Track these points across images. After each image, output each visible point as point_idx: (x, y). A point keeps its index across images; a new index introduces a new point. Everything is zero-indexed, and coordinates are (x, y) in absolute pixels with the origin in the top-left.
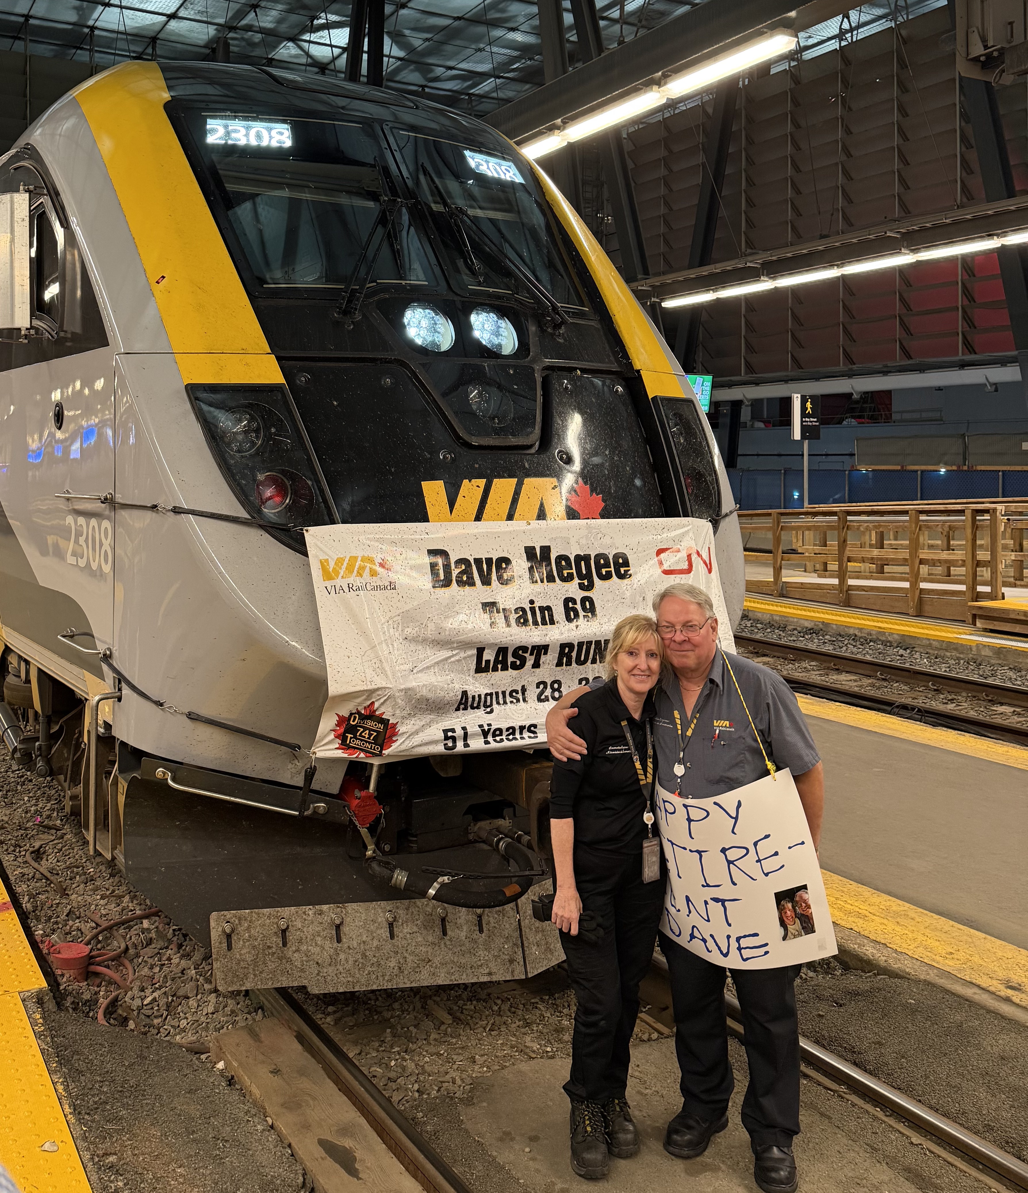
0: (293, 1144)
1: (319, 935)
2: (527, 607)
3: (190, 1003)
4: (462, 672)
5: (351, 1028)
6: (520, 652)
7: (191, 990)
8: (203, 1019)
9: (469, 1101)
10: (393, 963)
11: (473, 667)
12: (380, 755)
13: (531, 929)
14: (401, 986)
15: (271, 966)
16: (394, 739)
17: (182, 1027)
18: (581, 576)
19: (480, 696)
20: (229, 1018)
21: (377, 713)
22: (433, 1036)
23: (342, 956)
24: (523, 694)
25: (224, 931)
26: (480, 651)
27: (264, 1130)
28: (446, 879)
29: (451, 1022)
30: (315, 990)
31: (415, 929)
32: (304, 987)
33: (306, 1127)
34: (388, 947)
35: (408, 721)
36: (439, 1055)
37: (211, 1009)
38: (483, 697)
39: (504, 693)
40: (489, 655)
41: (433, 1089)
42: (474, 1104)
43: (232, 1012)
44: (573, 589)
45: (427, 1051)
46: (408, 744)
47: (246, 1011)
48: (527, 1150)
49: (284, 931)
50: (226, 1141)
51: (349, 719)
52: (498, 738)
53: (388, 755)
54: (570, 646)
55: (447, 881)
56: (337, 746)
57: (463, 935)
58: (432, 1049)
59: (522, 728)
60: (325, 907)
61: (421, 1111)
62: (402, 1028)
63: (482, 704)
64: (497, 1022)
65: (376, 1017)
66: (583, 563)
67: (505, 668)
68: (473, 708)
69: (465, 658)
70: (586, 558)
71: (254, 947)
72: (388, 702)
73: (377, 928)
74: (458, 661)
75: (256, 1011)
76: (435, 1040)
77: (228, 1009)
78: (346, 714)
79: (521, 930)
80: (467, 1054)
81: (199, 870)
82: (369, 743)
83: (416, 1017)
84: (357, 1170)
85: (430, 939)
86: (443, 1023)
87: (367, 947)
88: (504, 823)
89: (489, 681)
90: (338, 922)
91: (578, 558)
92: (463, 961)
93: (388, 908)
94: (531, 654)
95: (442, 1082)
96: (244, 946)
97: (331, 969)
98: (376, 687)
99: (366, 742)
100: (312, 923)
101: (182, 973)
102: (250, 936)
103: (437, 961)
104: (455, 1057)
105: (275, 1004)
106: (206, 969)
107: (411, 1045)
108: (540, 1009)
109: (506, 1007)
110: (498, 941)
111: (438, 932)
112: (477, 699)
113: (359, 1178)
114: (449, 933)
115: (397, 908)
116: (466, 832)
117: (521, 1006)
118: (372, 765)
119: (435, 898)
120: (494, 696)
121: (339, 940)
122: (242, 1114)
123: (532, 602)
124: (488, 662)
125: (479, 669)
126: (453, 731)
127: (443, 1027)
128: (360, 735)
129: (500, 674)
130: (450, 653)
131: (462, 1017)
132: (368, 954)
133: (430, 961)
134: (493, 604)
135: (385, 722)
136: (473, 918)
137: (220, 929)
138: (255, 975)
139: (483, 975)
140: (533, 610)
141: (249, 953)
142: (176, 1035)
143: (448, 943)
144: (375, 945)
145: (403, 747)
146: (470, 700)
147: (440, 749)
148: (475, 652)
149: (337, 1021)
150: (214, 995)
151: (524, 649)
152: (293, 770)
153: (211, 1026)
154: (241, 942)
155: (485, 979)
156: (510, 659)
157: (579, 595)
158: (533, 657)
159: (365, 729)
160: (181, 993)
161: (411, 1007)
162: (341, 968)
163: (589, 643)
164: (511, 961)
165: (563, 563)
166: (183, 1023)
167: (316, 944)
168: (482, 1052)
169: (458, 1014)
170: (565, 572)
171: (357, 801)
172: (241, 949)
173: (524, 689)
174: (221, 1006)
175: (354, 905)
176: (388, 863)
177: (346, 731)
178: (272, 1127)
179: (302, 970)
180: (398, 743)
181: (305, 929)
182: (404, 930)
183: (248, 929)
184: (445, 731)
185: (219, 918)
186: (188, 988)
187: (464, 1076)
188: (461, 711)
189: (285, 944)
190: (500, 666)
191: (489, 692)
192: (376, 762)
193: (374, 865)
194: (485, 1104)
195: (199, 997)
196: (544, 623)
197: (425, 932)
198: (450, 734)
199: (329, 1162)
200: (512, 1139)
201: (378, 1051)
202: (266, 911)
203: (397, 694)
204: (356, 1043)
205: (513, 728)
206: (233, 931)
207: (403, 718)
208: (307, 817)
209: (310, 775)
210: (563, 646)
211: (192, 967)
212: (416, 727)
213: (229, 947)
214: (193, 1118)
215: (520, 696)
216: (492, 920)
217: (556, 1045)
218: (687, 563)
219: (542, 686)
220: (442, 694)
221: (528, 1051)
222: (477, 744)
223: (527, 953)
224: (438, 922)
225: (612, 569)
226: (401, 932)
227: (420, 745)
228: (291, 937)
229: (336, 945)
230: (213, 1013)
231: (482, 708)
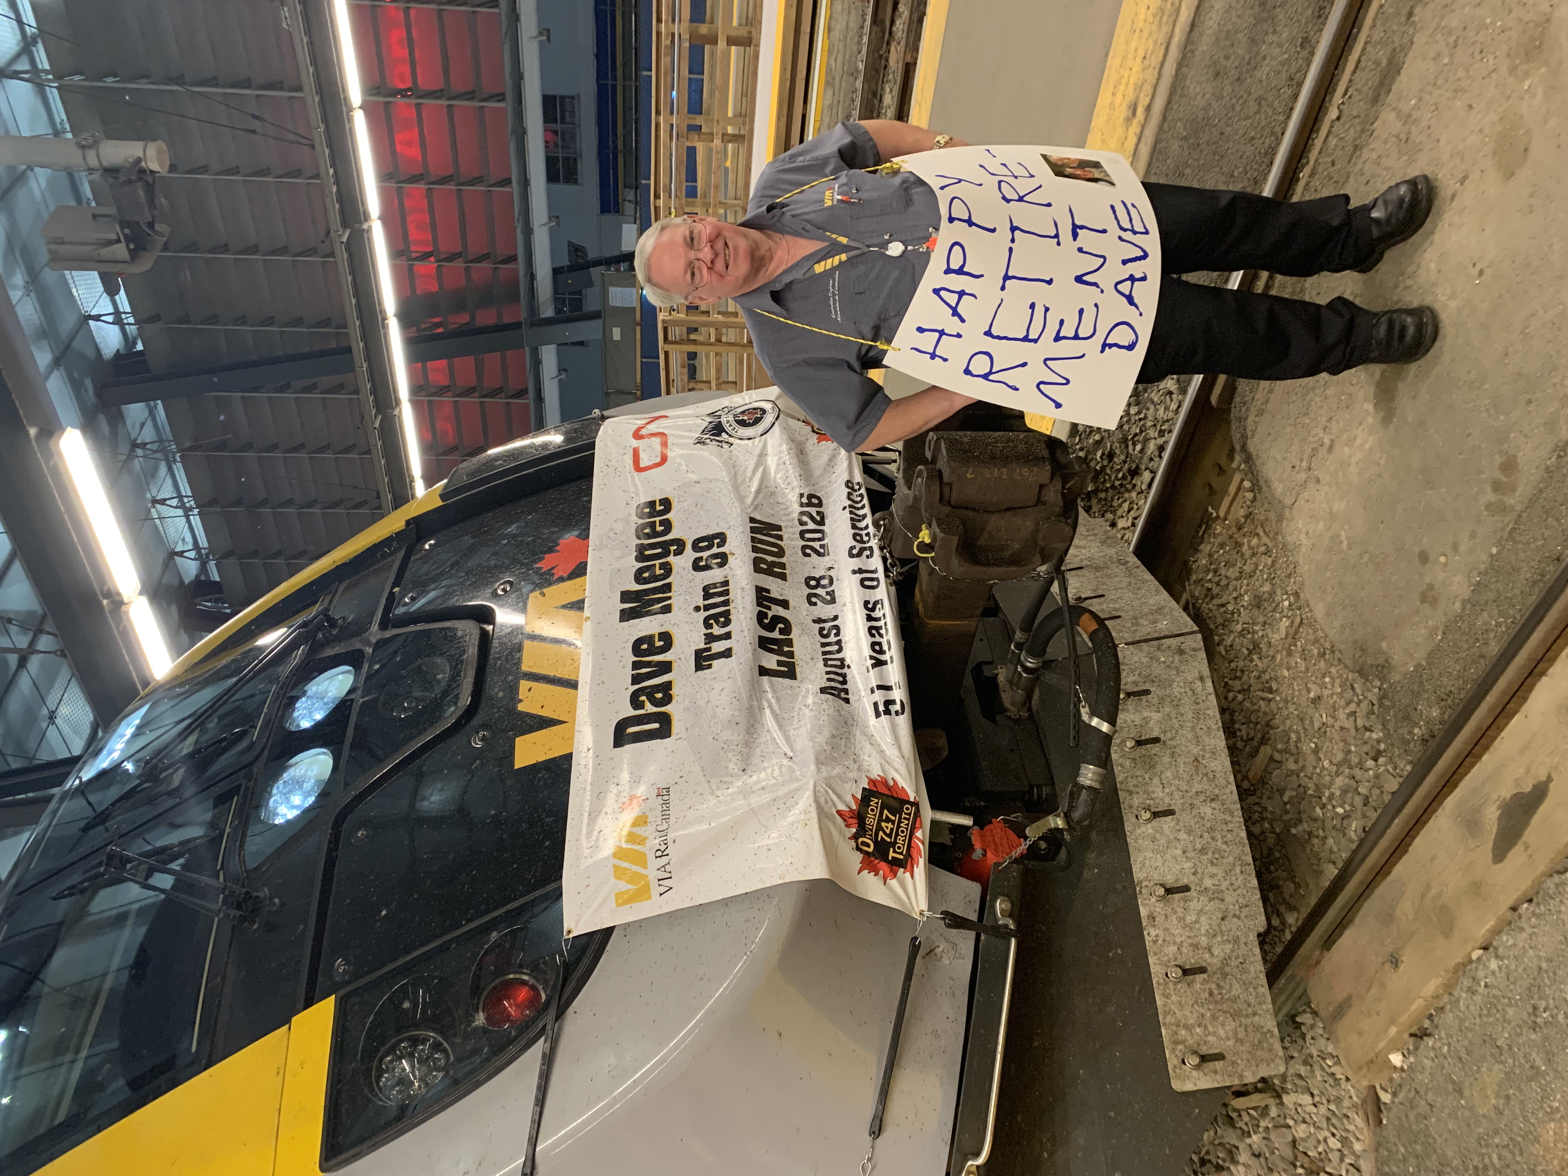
0: (1510, 902)
1: (1184, 919)
2: (703, 614)
3: (1302, 1135)
4: (794, 697)
5: (1298, 886)
6: (766, 621)
7: (1284, 1137)
8: (1323, 1109)
9: (1383, 669)
10: (1207, 810)
11: (787, 682)
12: (916, 805)
13: (1135, 631)
14: (1236, 797)
15: (1237, 989)
16: (891, 783)
17: (1339, 1145)
18: (666, 554)
19: (828, 673)
20: (1316, 1068)
21: (854, 807)
22: (1291, 765)
23: (1208, 883)
24: (825, 621)
25: (1197, 1067)
26: (764, 671)
27: (1497, 957)
28: (1085, 712)
29: (1268, 747)
30: (1260, 923)
31: (1156, 781)
32: (1259, 935)
33: (1477, 889)
34: (1186, 818)
35: (866, 764)
36: (1316, 751)
37: (1306, 1099)
38: (829, 669)
39: (824, 645)
40: (771, 661)
41: (1370, 738)
42: (1387, 661)
43: (1305, 1063)
44: (682, 563)
45: (1315, 767)
46: (898, 762)
47: (1300, 1041)
48: (1442, 559)
49: (1186, 972)
50: (1535, 1008)
51: (867, 853)
52: (885, 647)
53: (917, 791)
54: (756, 562)
55: (1087, 709)
56: (908, 874)
57: (1156, 716)
58: (1311, 759)
59: (870, 618)
60: (1143, 912)
61: (1411, 733)
62: (1287, 812)
63: (839, 671)
64: (1260, 686)
65: (1277, 855)
66: (647, 553)
67: (790, 643)
68: (845, 682)
69: (774, 692)
70: (641, 549)
71: (1214, 1017)
72: (837, 788)
73: (1162, 834)
74: (778, 700)
75: (1299, 1025)
76: (1296, 762)
77: (1303, 1070)
78: (860, 856)
79: (1139, 642)
80: (1311, 710)
81: (1112, 1114)
82: (900, 822)
83: (1269, 798)
84: (1535, 787)
85: (1167, 759)
86: (1271, 758)
87: (1190, 848)
88: (1002, 674)
89: (807, 663)
90: (1161, 891)
91: (641, 557)
92: (1190, 715)
93: (1134, 820)
94: (769, 608)
95: (1357, 729)
96: (1214, 1034)
97: (1229, 899)
98: (814, 806)
99: (899, 827)
100: (1167, 929)
101: (1257, 1156)
102: (1199, 1026)
103: (1195, 750)
104: (1317, 725)
105: (1287, 993)
106: (1246, 1118)
107: (1310, 792)
108: (1233, 641)
109: (1237, 684)
110: (1157, 670)
111: (1155, 749)
112: (832, 676)
113: (1549, 779)
114: (1155, 734)
115: (1131, 807)
116: (1018, 721)
117: (1233, 665)
118: (934, 823)
119: (1112, 722)
120: (828, 656)
121: (1186, 889)
122: (1478, 999)
123: (697, 609)
124: (780, 663)
125: (790, 673)
126: (876, 705)
127: (1277, 756)
128: (889, 836)
129: (797, 649)
130: (767, 711)
131: (1259, 736)
132: (1199, 846)
133: (1196, 760)
134: (698, 654)
135: (867, 795)
136: (1131, 703)
137: (1195, 1073)
138: (1255, 1014)
139: (1204, 689)
140: (707, 608)
141: (1223, 1025)
142: (1354, 1153)
143: (1169, 735)
144: (1185, 836)
145: (903, 770)
146: (833, 684)
147: (903, 722)
148: (765, 679)
149: (1292, 908)
150: (1286, 1099)
151: (761, 616)
152: (952, 954)
153: (1333, 1092)
154: (1210, 1038)
155: (1209, 684)
156: (776, 635)
157: (690, 555)
158: (773, 607)
159: (879, 828)
160: (1288, 1153)
161: (1256, 808)
162: (1225, 885)
163: (753, 539)
164: (1181, 652)
165: (646, 575)
166: (1334, 1143)
167: (1197, 922)
168: (1304, 692)
169: (1255, 743)
170: (659, 572)
171: (989, 854)
172: (1219, 1038)
173: (819, 621)
174: (1300, 1082)
175: (1135, 868)
176: (1072, 793)
177: (886, 860)
178: (1485, 948)
179: (1236, 940)
180: (897, 777)
181: (1178, 940)
182: (1161, 797)
183: (1188, 1028)
184: (878, 715)
185: (1178, 1077)
186: (1280, 1140)
187: (1343, 703)
188: (850, 696)
189: (1202, 970)
190: (786, 649)
191: (822, 663)
192: (928, 814)
193: (1076, 815)
194: (1384, 645)
195: (1291, 1122)
196: (726, 593)
197: (1159, 768)
198: (881, 708)
199: (1530, 835)
200: (1431, 587)
201: (1326, 838)
202: (1159, 1001)
203: (824, 774)
204: (1319, 873)
205: (870, 629)
206: (1195, 1052)
207: (859, 769)
208: (1018, 924)
209: (955, 921)
210: (757, 569)
211: (1248, 1141)
212: (874, 753)
213: (1220, 1057)
214: (1506, 1074)
215: (827, 625)
216: (1131, 679)
217: (1278, 598)
218: (654, 439)
219: (814, 600)
220: (824, 718)
221: (1292, 631)
222: (895, 673)
223: (1167, 633)
224: (1142, 750)
225: (657, 519)
226: (1162, 799)
227: (900, 748)
228: (1191, 960)
229: (1193, 893)
230: (1312, 1095)
231: (845, 670)
